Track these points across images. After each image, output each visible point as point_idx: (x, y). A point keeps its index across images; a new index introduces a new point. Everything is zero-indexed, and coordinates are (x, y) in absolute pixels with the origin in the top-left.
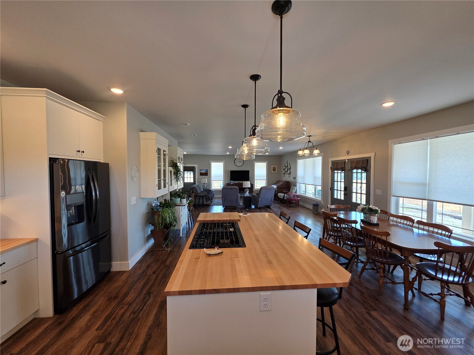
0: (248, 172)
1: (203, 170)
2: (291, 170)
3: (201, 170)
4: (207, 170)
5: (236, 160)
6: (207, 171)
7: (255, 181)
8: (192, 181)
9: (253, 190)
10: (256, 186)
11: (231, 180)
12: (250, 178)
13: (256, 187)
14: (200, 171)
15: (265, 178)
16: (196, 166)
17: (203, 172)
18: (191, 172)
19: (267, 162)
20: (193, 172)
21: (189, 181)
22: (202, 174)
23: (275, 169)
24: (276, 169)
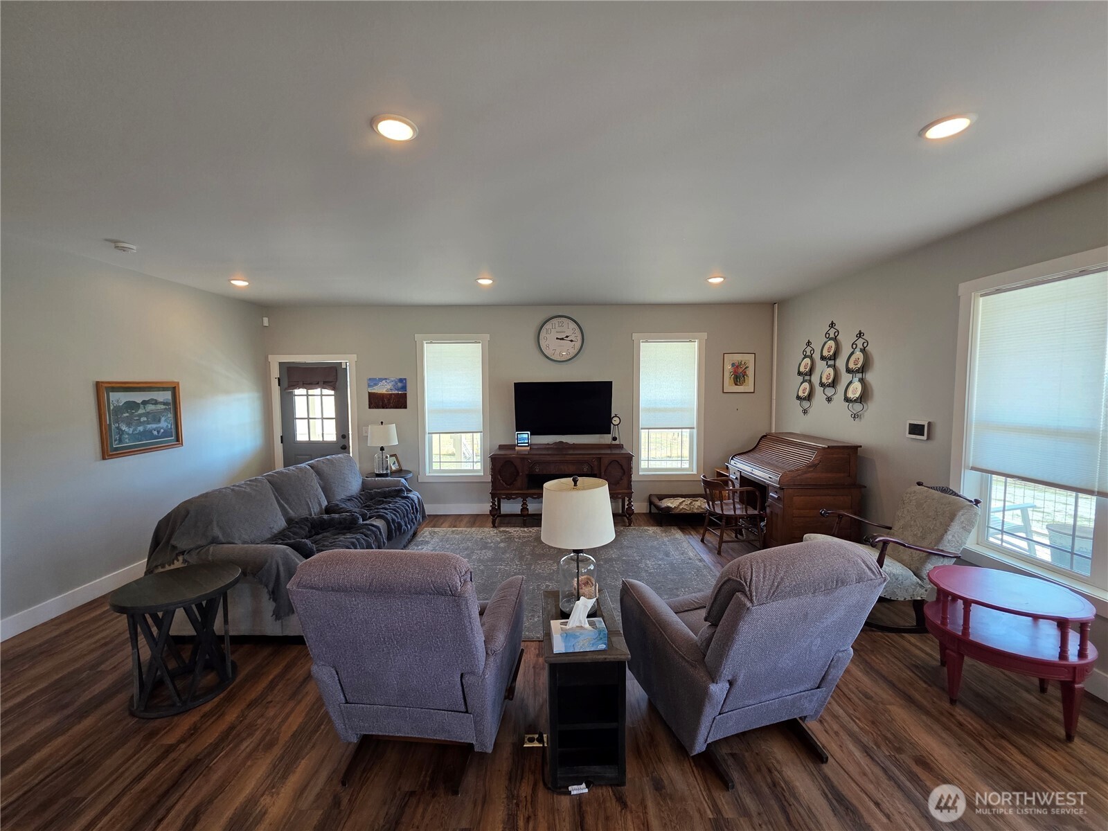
0: (603, 390)
1: (381, 380)
2: (869, 377)
3: (373, 382)
4: (401, 380)
5: (544, 331)
6: (404, 388)
7: (644, 433)
8: (331, 435)
9: (634, 478)
10: (644, 455)
11: (520, 427)
12: (615, 421)
13: (643, 465)
14: (369, 386)
15: (692, 418)
16: (347, 361)
17: (384, 391)
18: (326, 392)
19: (705, 335)
20: (332, 392)
21: (316, 437)
22: (377, 401)
23: (744, 374)
24: (750, 372)
